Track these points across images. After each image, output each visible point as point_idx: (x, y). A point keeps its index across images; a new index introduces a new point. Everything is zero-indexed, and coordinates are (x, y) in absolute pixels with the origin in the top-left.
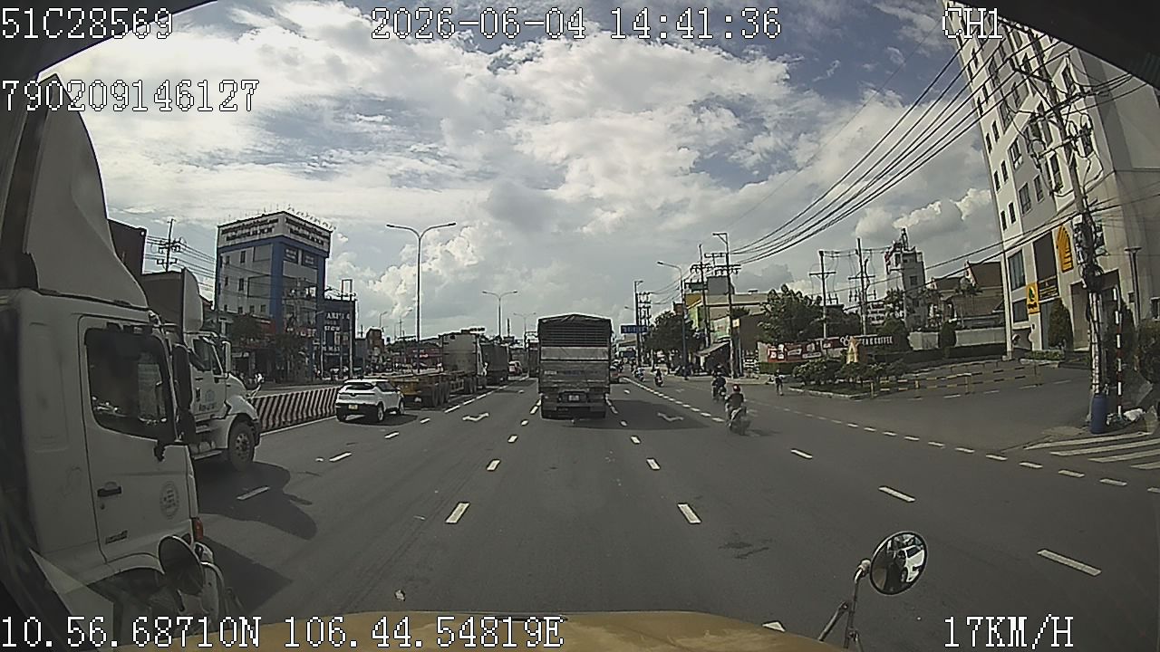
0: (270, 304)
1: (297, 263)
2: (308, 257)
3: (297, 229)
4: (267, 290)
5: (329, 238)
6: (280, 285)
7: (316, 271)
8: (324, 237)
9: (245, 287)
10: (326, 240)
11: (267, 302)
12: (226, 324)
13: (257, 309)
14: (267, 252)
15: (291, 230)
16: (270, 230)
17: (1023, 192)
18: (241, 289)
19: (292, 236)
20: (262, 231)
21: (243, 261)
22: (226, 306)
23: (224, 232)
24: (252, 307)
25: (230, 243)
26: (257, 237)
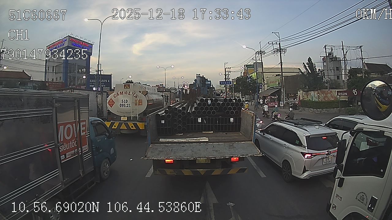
0: (63, 76)
4: (62, 70)
9: (55, 69)
10: (90, 48)
13: (58, 79)
15: (72, 43)
16: (63, 45)
18: (53, 71)
22: (48, 79)
23: (48, 48)
26: (59, 48)
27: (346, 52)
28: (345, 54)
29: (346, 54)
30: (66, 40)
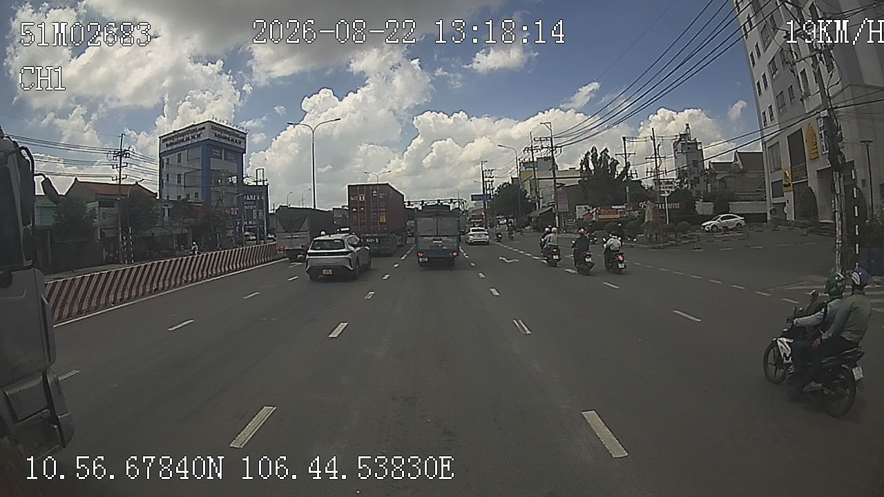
0: (202, 191)
1: (221, 159)
2: (229, 154)
3: (220, 133)
4: (199, 181)
5: (244, 139)
6: (209, 177)
7: (236, 164)
8: (240, 138)
9: (182, 180)
10: (243, 140)
11: (199, 190)
12: (169, 209)
13: (192, 196)
14: (198, 152)
15: (216, 134)
16: (199, 136)
17: (779, 97)
18: (179, 182)
19: (216, 139)
20: (193, 137)
21: (179, 161)
22: (168, 197)
23: (164, 141)
24: (188, 195)
25: (169, 148)
26: (190, 142)
27: (659, 145)
28: (657, 147)
29: (658, 149)
30: (204, 128)
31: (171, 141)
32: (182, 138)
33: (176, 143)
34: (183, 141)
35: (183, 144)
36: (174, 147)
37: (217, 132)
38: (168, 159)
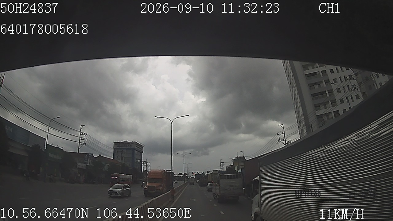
2: (139, 153)
5: (143, 148)
7: (140, 156)
14: (130, 151)
16: (131, 146)
19: (136, 148)
20: (129, 146)
23: (116, 144)
25: (118, 147)
26: (127, 147)
30: (133, 144)
31: (119, 145)
32: (124, 145)
33: (121, 146)
34: (124, 146)
35: (124, 147)
36: (121, 147)
37: (137, 146)
38: (118, 151)
